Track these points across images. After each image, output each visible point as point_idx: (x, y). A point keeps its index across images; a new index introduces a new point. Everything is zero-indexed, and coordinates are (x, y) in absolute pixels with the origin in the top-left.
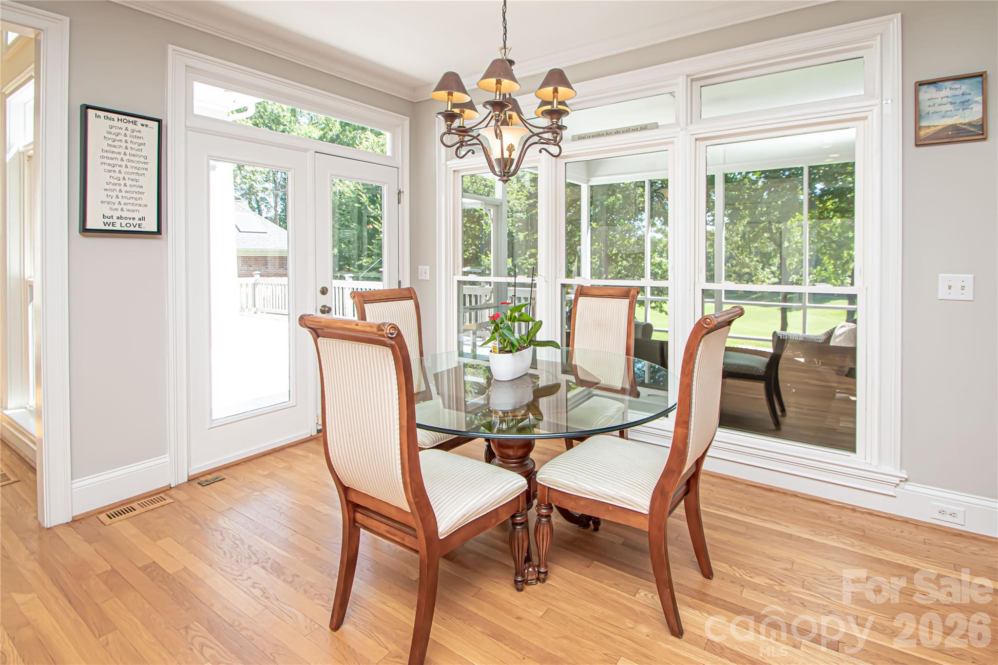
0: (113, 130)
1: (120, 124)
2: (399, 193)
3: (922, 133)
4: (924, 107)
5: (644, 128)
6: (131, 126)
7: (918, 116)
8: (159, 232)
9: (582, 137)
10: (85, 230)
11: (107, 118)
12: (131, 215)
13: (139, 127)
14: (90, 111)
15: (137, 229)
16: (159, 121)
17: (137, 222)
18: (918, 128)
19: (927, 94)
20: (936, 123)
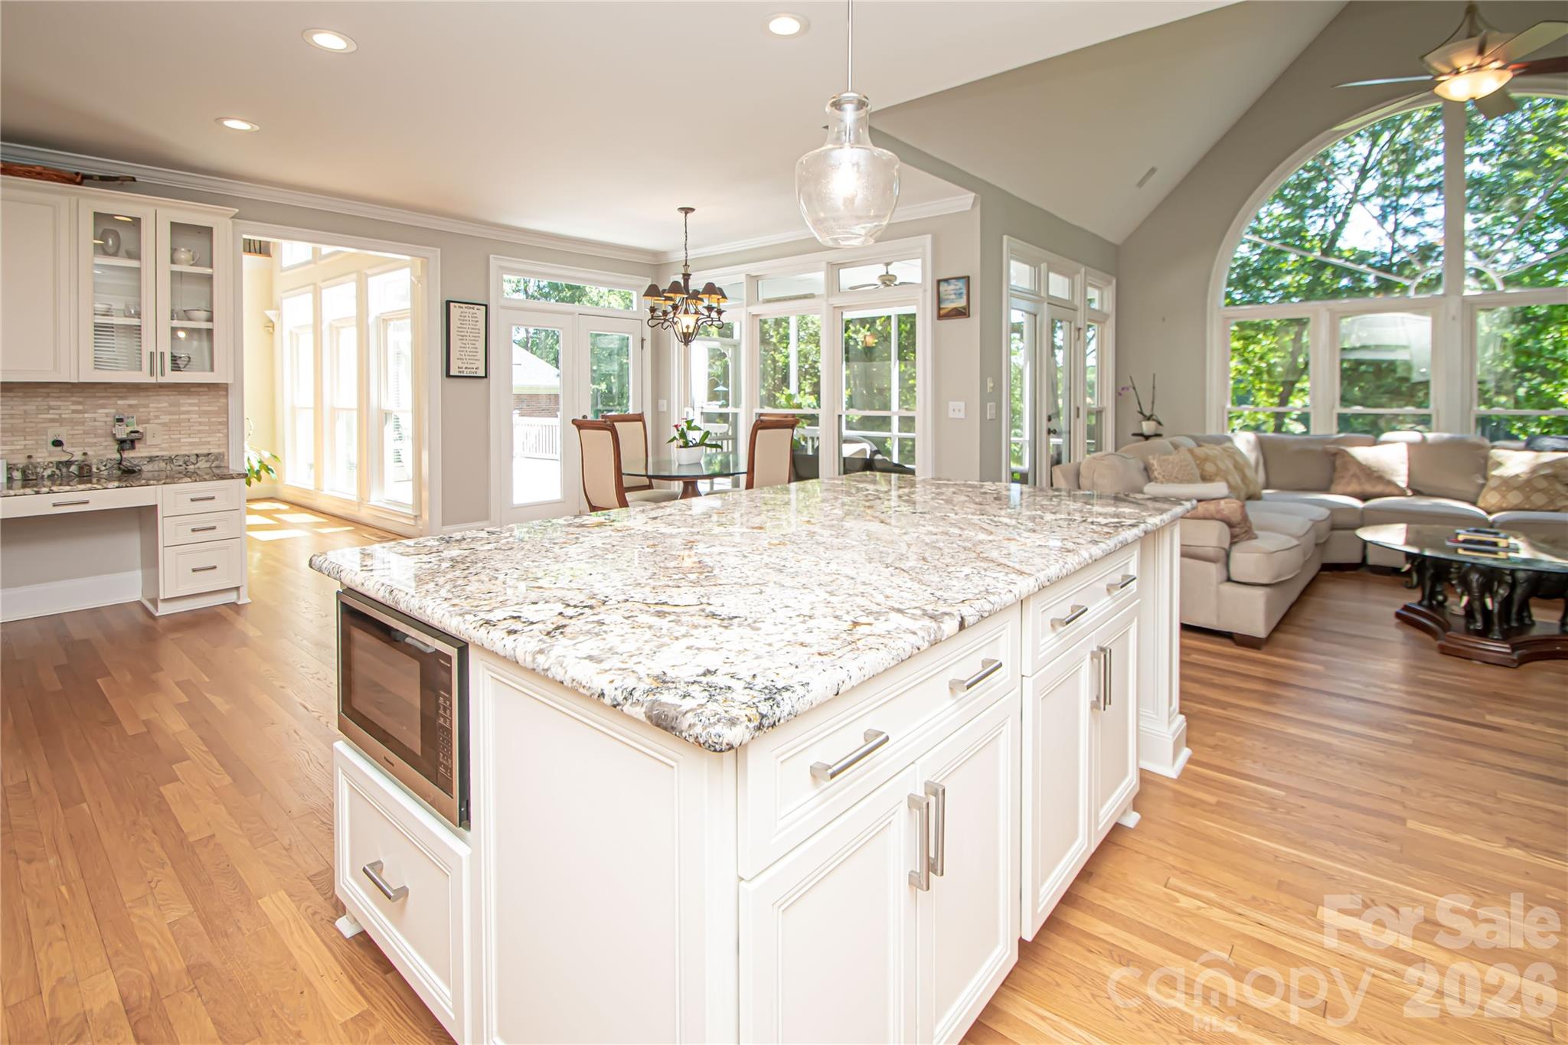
0: (464, 314)
1: (467, 310)
2: (643, 340)
3: (942, 312)
4: (942, 295)
5: (805, 297)
6: (471, 311)
7: (939, 300)
8: (486, 377)
9: (769, 301)
10: (448, 375)
11: (460, 307)
12: (471, 366)
13: (475, 311)
14: (451, 304)
15: (475, 375)
16: (486, 306)
17: (474, 370)
18: (939, 309)
19: (944, 287)
20: (948, 306)
